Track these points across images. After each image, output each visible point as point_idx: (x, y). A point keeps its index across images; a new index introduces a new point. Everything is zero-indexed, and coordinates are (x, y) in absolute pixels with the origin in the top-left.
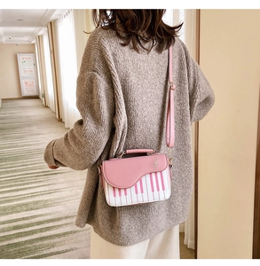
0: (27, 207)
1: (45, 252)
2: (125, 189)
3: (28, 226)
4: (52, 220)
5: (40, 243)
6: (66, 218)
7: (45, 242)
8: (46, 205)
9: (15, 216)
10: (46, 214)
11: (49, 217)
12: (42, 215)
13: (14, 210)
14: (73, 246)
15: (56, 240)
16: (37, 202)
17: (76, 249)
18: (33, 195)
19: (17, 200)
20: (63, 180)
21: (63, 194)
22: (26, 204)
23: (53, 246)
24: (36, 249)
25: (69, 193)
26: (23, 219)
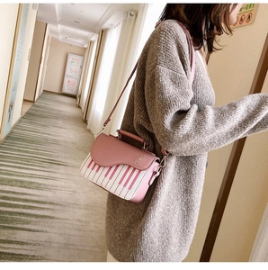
0: (22, 184)
1: (19, 226)
2: (100, 167)
3: (14, 199)
4: (38, 202)
5: (18, 217)
6: (51, 203)
7: (23, 218)
8: (38, 187)
9: (8, 188)
10: (35, 195)
11: (36, 198)
12: (30, 195)
13: (10, 183)
14: (45, 229)
15: (33, 219)
16: (32, 183)
17: (46, 232)
18: (31, 176)
19: (16, 176)
20: (63, 172)
21: (57, 183)
22: (22, 182)
23: (28, 223)
24: (13, 221)
25: (63, 184)
26: (14, 193)
